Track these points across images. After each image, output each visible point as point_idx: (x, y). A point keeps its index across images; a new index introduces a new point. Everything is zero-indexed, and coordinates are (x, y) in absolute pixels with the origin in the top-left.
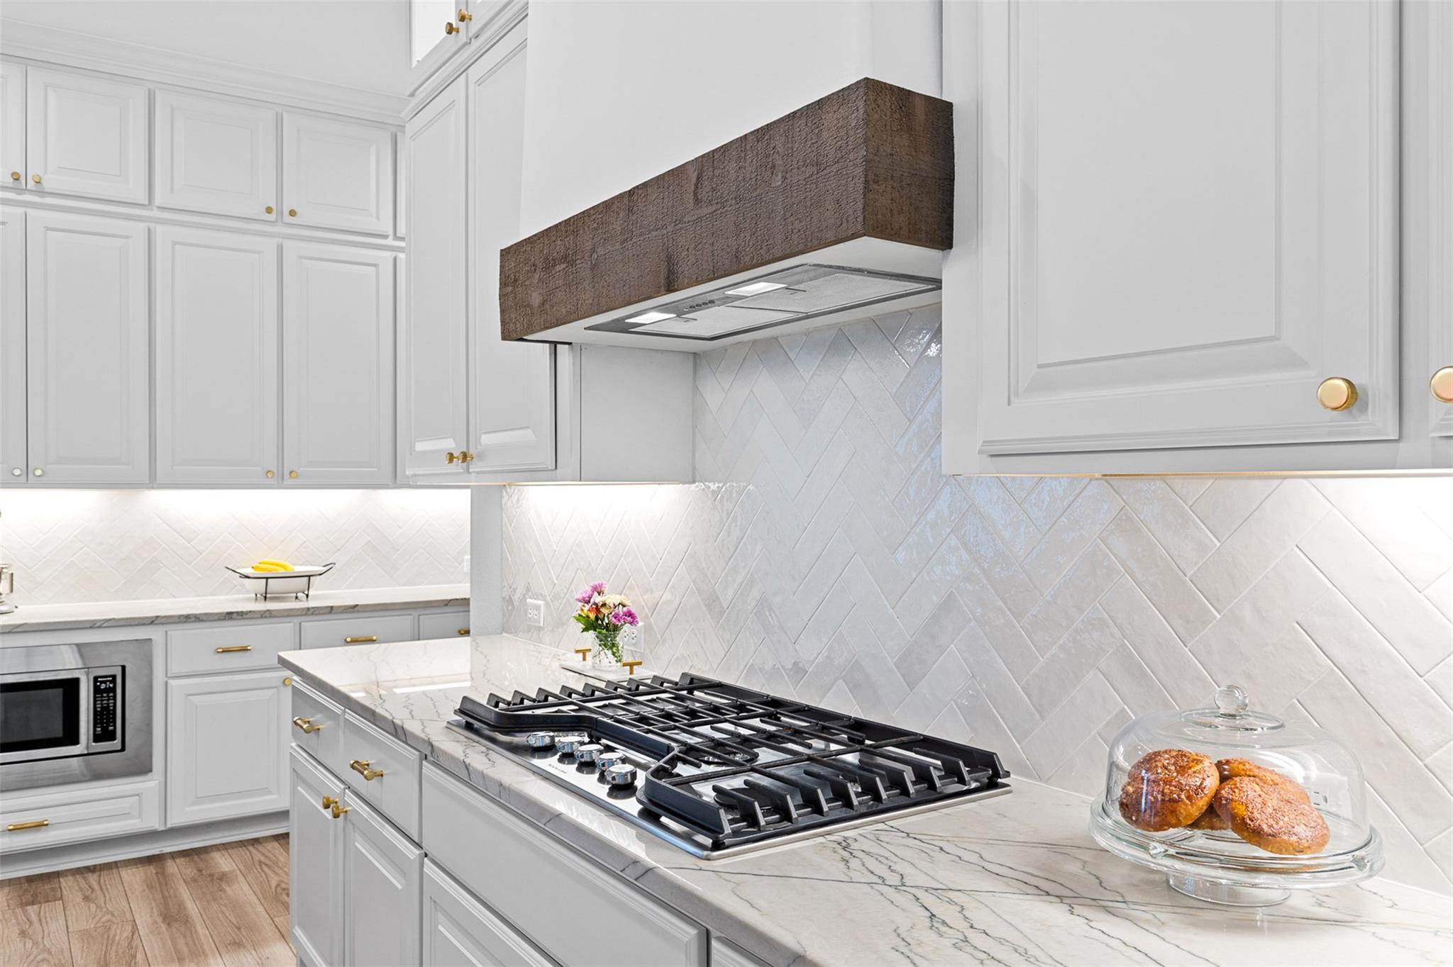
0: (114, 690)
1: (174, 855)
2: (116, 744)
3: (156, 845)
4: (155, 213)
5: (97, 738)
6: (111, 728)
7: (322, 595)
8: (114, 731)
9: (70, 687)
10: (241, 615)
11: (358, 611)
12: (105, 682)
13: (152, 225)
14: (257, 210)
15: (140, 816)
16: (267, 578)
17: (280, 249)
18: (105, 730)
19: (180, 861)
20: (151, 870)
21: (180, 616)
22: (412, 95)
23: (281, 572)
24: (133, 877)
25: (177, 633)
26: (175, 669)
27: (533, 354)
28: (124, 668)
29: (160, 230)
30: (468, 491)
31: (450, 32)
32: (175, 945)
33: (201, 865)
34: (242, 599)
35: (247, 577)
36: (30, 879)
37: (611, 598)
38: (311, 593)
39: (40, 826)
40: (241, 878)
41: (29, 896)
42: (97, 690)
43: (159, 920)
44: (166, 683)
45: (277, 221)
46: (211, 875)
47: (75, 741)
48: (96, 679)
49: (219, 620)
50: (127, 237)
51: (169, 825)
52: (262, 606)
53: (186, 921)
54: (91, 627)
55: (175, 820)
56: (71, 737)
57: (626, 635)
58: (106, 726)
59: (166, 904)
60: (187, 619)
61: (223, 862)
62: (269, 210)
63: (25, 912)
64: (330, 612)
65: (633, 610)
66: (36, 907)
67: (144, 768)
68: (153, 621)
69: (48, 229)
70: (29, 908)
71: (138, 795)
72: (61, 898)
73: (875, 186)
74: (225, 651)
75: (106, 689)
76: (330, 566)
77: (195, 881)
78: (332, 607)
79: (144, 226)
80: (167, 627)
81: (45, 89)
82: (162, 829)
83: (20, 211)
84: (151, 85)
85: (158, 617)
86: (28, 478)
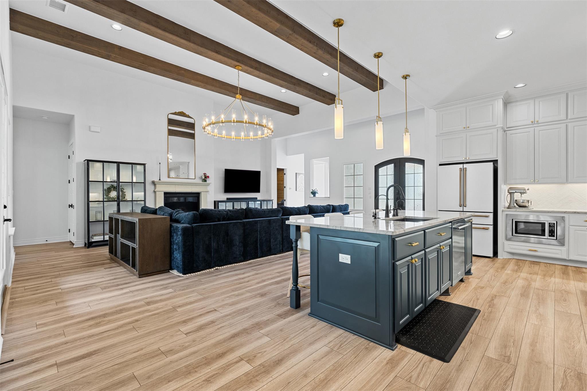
0: (554, 226)
1: (570, 266)
2: (555, 238)
3: (566, 263)
4: (569, 121)
5: (550, 236)
6: (553, 234)
9: (543, 224)
12: (552, 224)
15: (561, 255)
18: (552, 234)
19: (573, 267)
20: (564, 267)
21: (573, 212)
24: (559, 267)
25: (571, 215)
26: (571, 224)
28: (557, 222)
29: (570, 124)
36: (534, 261)
39: (536, 251)
41: (533, 263)
42: (550, 226)
43: (561, 273)
44: (569, 227)
46: (579, 271)
47: (544, 235)
48: (549, 223)
49: (584, 214)
50: (560, 128)
51: (570, 259)
53: (568, 275)
54: (548, 212)
58: (552, 233)
59: (564, 272)
60: (575, 213)
61: (585, 270)
66: (534, 265)
67: (562, 245)
68: (565, 212)
69: (540, 130)
70: (532, 265)
71: (561, 250)
72: (540, 265)
74: (586, 221)
75: (552, 226)
77: (575, 271)
79: (566, 124)
80: (569, 214)
81: (539, 102)
82: (567, 259)
83: (533, 128)
84: (567, 92)
85: (566, 212)
86: (534, 182)
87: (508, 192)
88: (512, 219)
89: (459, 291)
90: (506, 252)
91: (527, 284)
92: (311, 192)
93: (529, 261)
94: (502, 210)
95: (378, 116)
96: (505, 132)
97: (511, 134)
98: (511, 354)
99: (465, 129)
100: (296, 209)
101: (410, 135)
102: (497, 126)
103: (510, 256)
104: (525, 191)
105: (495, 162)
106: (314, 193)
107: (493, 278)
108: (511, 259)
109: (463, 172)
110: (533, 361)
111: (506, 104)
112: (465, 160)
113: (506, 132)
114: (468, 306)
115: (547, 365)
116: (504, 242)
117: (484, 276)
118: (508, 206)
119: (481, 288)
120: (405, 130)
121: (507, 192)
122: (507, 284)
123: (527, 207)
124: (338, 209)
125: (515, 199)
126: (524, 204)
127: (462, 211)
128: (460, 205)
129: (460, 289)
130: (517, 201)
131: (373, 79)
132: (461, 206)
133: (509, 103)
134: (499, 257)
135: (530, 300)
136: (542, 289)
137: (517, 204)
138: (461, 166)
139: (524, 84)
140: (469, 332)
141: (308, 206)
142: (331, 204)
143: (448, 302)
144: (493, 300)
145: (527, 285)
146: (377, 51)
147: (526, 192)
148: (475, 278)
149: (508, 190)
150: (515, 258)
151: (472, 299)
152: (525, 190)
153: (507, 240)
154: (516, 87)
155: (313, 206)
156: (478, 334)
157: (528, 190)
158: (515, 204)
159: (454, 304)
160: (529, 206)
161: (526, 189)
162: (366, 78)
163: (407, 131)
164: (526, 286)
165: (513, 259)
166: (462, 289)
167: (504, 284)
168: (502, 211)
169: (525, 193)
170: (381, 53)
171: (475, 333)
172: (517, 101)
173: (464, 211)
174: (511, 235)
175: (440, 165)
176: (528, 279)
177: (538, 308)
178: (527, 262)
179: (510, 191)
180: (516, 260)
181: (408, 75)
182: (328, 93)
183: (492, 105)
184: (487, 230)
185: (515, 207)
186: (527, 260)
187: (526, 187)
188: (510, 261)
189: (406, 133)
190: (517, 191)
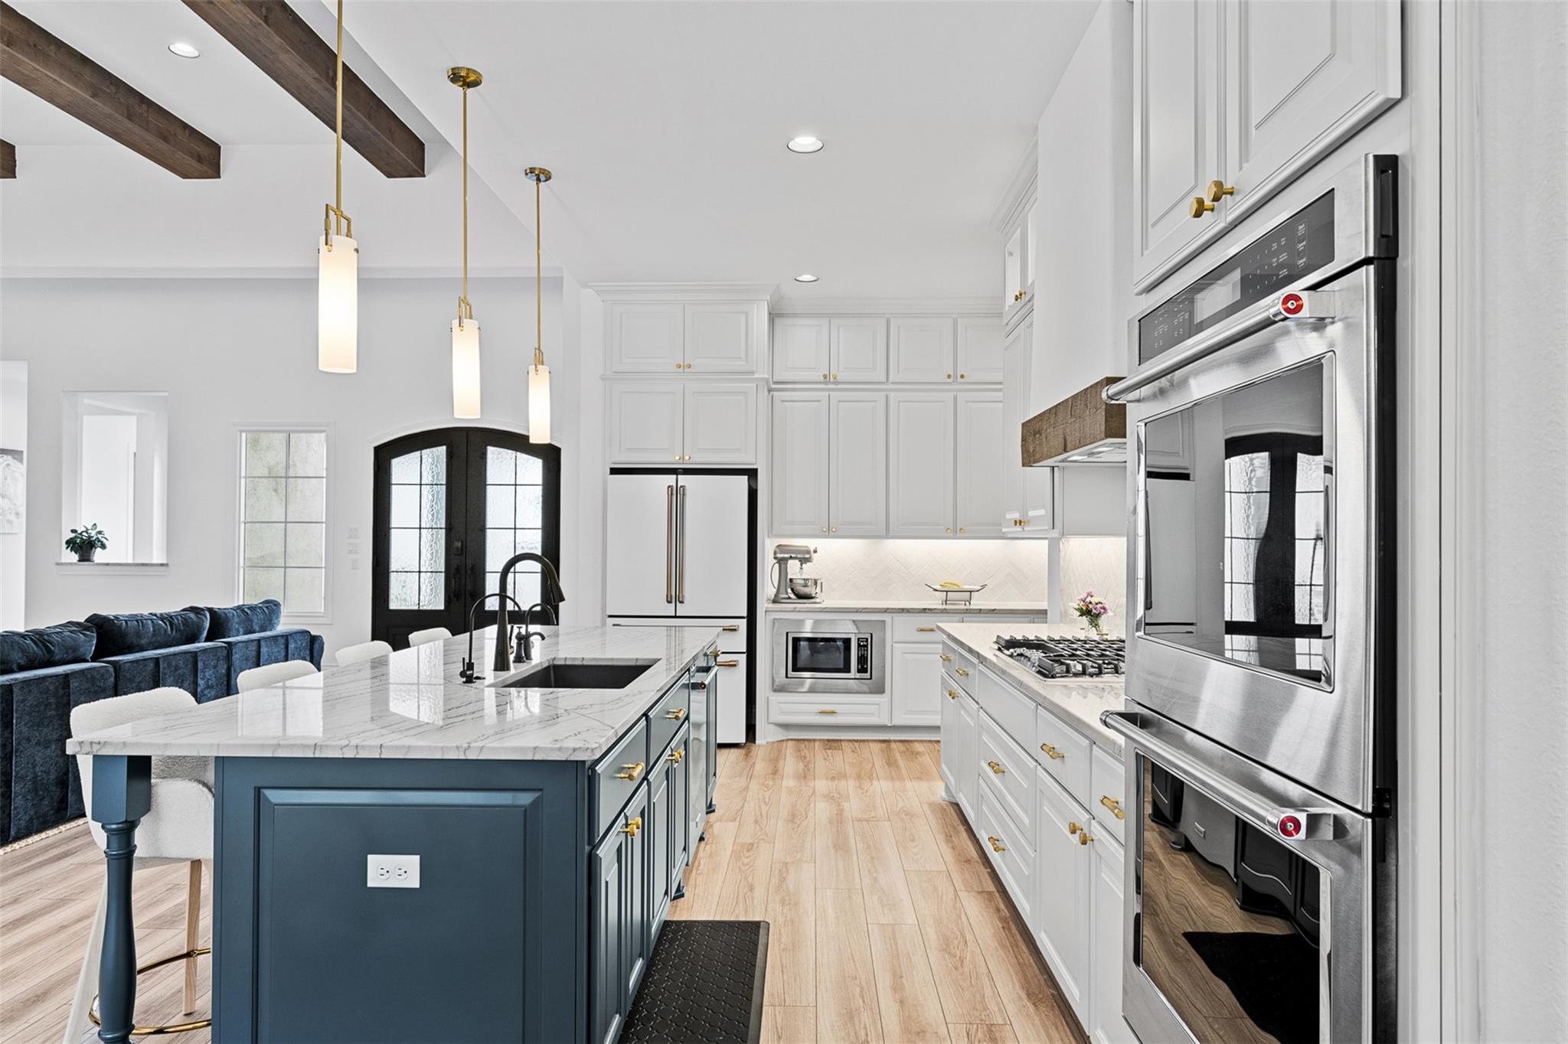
0: (867, 646)
1: (895, 741)
2: (868, 675)
3: (887, 735)
4: (891, 386)
5: (859, 669)
6: (865, 664)
7: (977, 603)
8: (867, 668)
9: (847, 642)
10: (931, 611)
11: (996, 613)
12: (863, 642)
13: (888, 393)
14: (943, 378)
15: (879, 716)
16: (947, 592)
17: (955, 398)
18: (862, 667)
19: (899, 744)
20: (884, 745)
21: (899, 609)
22: (1007, 324)
23: (956, 588)
24: (878, 746)
25: (898, 618)
26: (896, 639)
27: (1040, 473)
28: (872, 635)
29: (892, 395)
30: (1046, 542)
31: (1016, 300)
32: (891, 774)
33: (908, 747)
34: (935, 602)
35: (937, 590)
36: (828, 741)
37: (1094, 600)
38: (972, 602)
39: (833, 713)
40: (927, 755)
41: (828, 747)
42: (859, 645)
43: (885, 764)
44: (892, 645)
45: (954, 382)
46: (912, 752)
47: (849, 672)
48: (859, 639)
49: (919, 612)
50: (876, 401)
51: (893, 723)
52: (944, 607)
53: (898, 767)
54: (857, 612)
55: (896, 722)
56: (847, 669)
57: (1103, 621)
59: (889, 760)
60: (903, 610)
61: (919, 747)
62: (949, 376)
63: (827, 753)
64: (979, 613)
65: (1106, 606)
67: (880, 690)
68: (886, 611)
69: (839, 401)
70: (828, 751)
71: (878, 704)
72: (842, 749)
73: (1110, 419)
74: (922, 630)
75: (863, 645)
76: (983, 587)
77: (904, 752)
78: (981, 610)
79: (884, 393)
80: (893, 614)
81: (839, 328)
82: (889, 725)
83: (826, 393)
84: (888, 316)
85: (888, 609)
86: (829, 532)
87: (775, 558)
88: (787, 633)
89: (701, 873)
90: (772, 725)
91: (835, 812)
92: (68, 542)
93: (820, 740)
94: (767, 608)
95: (462, 297)
96: (769, 393)
97: (783, 401)
98: (867, 1035)
99: (679, 370)
100: (29, 642)
101: (550, 372)
102: (756, 376)
103: (782, 735)
104: (807, 556)
105: (752, 474)
106: (84, 546)
107: (764, 808)
108: (783, 741)
109: (677, 496)
110: (910, 1034)
111: (774, 316)
112: (681, 461)
113: (771, 393)
114: (737, 917)
115: (936, 1033)
116: (768, 698)
117: (742, 807)
118: (773, 596)
119: (748, 851)
120: (536, 355)
121: (773, 556)
122: (798, 822)
123: (813, 598)
124: (237, 626)
125: (789, 577)
126: (807, 590)
127: (674, 615)
128: (669, 600)
129: (701, 868)
130: (794, 581)
131: (390, 131)
132: (669, 602)
133: (781, 315)
134: (758, 742)
135: (855, 857)
136: (866, 817)
137: (792, 590)
138: (670, 479)
139: (813, 275)
140: (764, 1004)
141: (87, 620)
142: (201, 606)
143: (685, 922)
144: (783, 880)
145: (837, 814)
146: (463, 62)
147: (810, 557)
148: (726, 821)
149: (775, 553)
150: (790, 737)
151: (738, 893)
152: (808, 552)
153: (775, 691)
154: (799, 278)
155: (116, 617)
156: (785, 1002)
157: (815, 552)
158: (789, 590)
159: (701, 921)
160: (818, 595)
161: (812, 550)
162: (365, 120)
163: (540, 360)
164: (835, 817)
165: (788, 740)
166: (705, 864)
167: (793, 822)
168: (766, 611)
169: (810, 561)
170: (475, 72)
171: (777, 1000)
172: (795, 315)
173: (677, 615)
174: (785, 675)
175: (614, 471)
176: (833, 796)
177: (875, 875)
178: (817, 744)
179: (779, 556)
180: (793, 742)
181: (544, 170)
182: (185, 126)
183: (747, 313)
184: (734, 668)
185: (790, 598)
186: (814, 740)
187: (810, 543)
188: (784, 747)
189: (539, 367)
190: (793, 556)
